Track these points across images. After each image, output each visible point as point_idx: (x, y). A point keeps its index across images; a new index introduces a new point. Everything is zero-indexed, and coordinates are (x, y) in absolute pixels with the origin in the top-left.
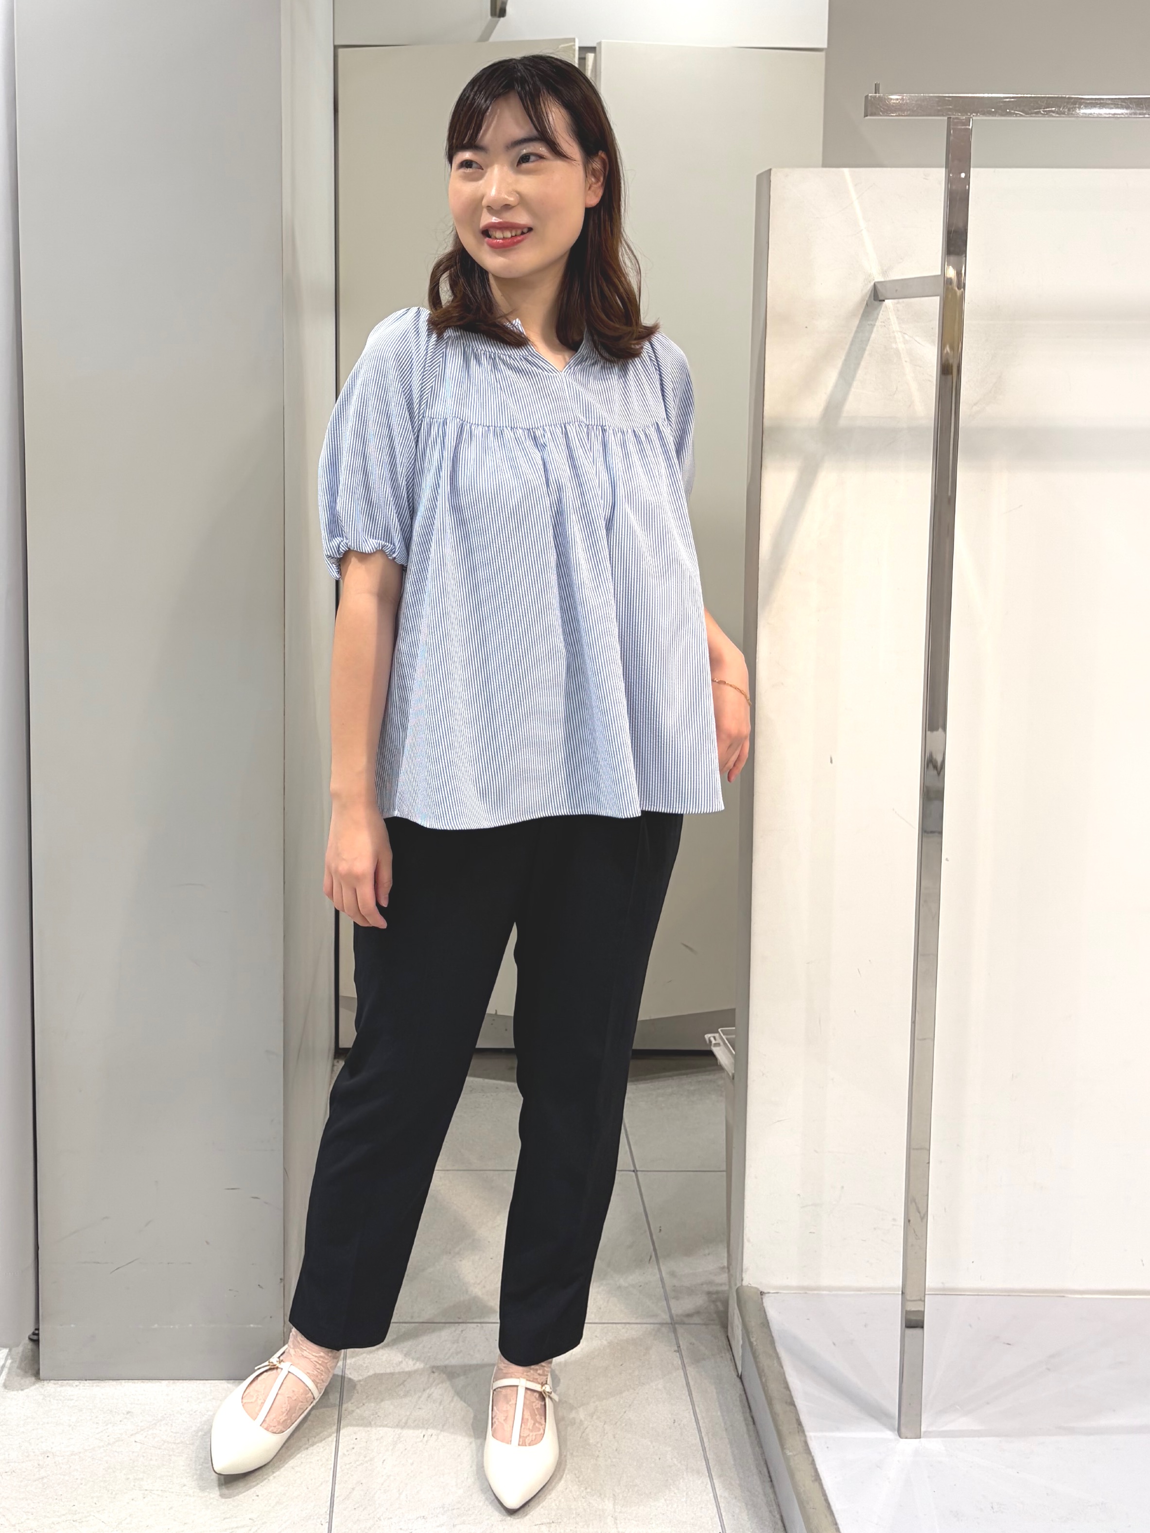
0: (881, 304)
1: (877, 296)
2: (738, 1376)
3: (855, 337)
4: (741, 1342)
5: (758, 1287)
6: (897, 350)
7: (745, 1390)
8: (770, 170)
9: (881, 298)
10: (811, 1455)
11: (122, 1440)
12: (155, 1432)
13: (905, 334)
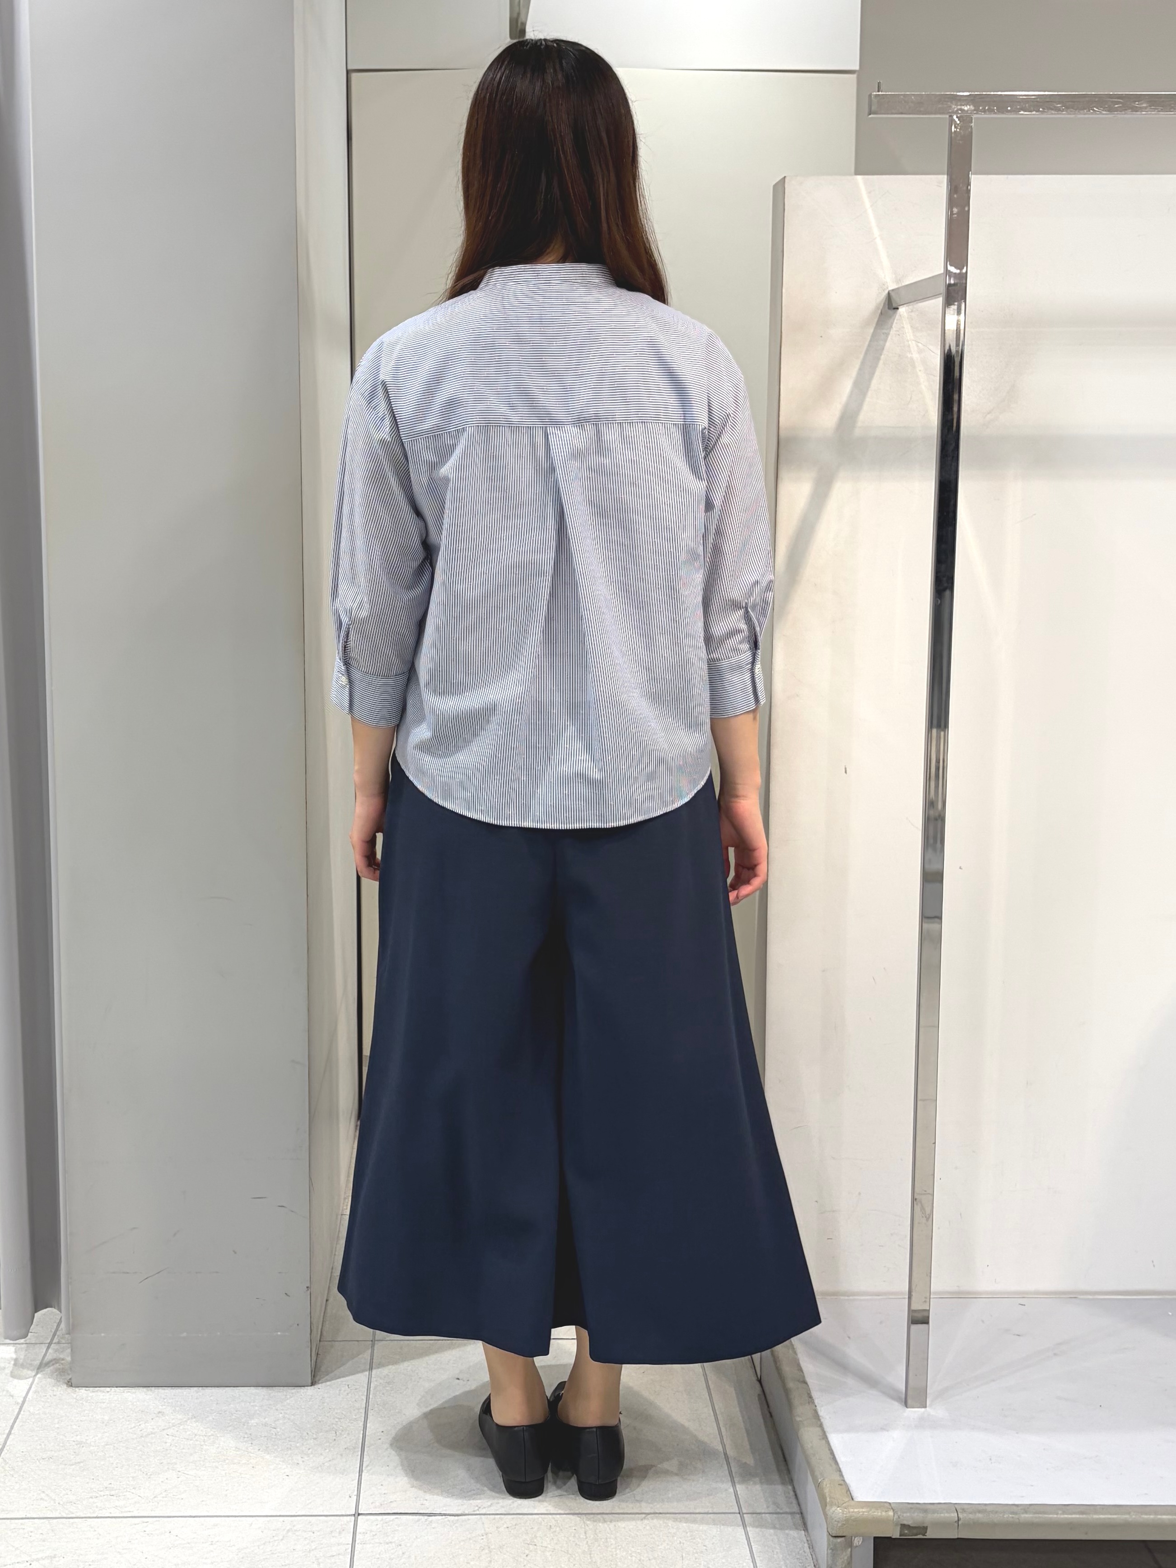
0: (896, 312)
1: (891, 304)
2: (758, 1380)
3: (868, 348)
6: (912, 358)
7: (763, 1391)
8: (785, 179)
9: (895, 306)
10: (819, 1420)
11: (154, 1433)
12: (186, 1427)
13: (919, 342)
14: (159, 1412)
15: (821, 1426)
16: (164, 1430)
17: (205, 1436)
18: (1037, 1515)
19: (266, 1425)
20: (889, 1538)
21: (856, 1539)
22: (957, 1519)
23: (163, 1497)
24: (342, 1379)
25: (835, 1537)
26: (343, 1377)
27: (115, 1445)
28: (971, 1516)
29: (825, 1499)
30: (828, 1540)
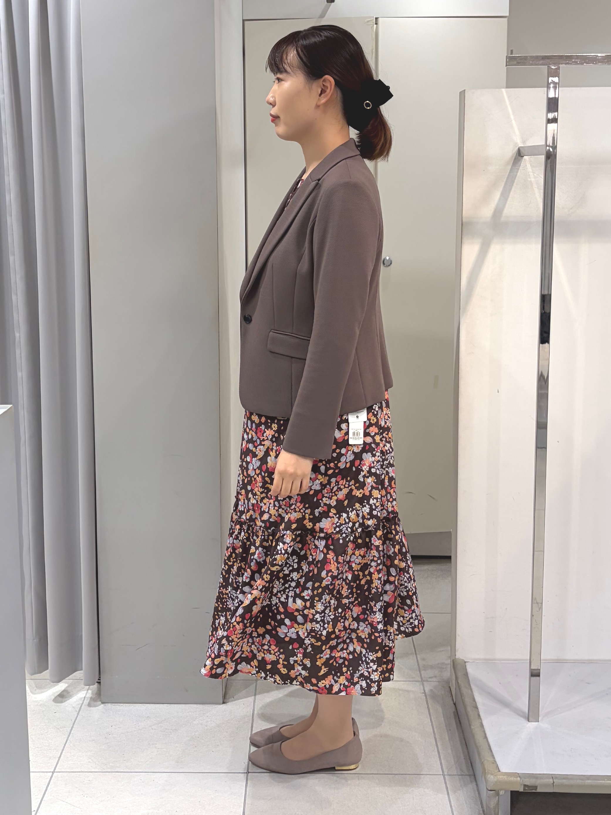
0: (522, 158)
1: (520, 154)
2: (454, 703)
3: (509, 175)
4: (455, 687)
5: (464, 659)
6: (531, 181)
7: (456, 709)
8: (465, 90)
9: (522, 155)
10: (484, 728)
11: (145, 728)
12: (161, 725)
13: (534, 173)
14: (148, 717)
15: (484, 731)
16: (150, 726)
17: (171, 730)
18: (594, 781)
19: (202, 724)
20: (518, 791)
21: (501, 791)
22: (552, 782)
23: (150, 762)
24: (240, 700)
25: (490, 790)
26: (241, 699)
27: (126, 734)
28: (560, 781)
29: (485, 771)
30: (487, 792)
